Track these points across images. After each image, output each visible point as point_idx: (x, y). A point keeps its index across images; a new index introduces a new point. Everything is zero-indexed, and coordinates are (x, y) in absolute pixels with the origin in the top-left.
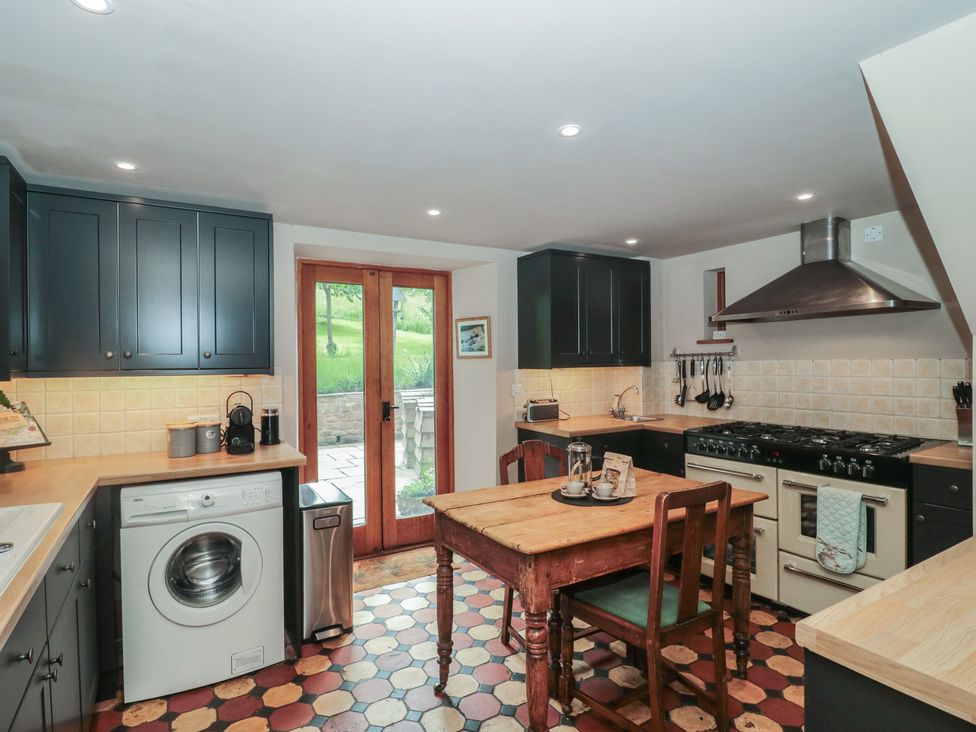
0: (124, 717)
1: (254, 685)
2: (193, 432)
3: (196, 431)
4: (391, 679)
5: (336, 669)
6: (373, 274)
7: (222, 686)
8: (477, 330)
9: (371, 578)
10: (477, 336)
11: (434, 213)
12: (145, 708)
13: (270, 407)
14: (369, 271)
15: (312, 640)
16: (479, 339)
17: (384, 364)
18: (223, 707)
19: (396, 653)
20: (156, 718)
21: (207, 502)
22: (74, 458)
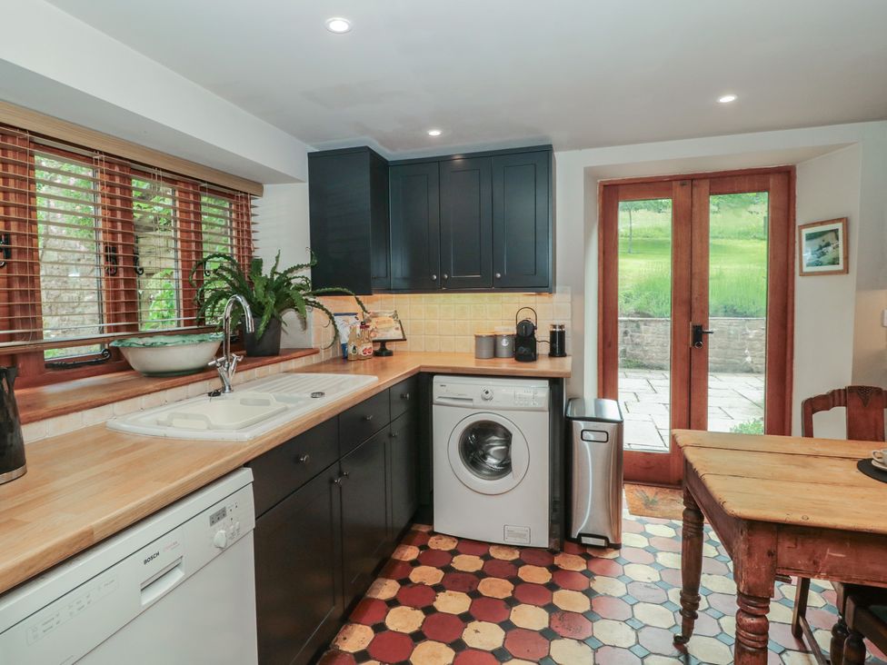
0: (430, 541)
1: (518, 556)
2: (492, 340)
3: (495, 339)
4: (635, 607)
5: (589, 574)
6: (683, 185)
7: (497, 547)
8: (829, 238)
9: (663, 508)
10: (828, 245)
11: (727, 99)
12: (445, 540)
13: (558, 323)
14: (679, 182)
15: (578, 541)
16: (830, 248)
17: (696, 284)
18: (489, 562)
19: (653, 586)
20: (447, 549)
21: (488, 396)
22: (425, 351)
